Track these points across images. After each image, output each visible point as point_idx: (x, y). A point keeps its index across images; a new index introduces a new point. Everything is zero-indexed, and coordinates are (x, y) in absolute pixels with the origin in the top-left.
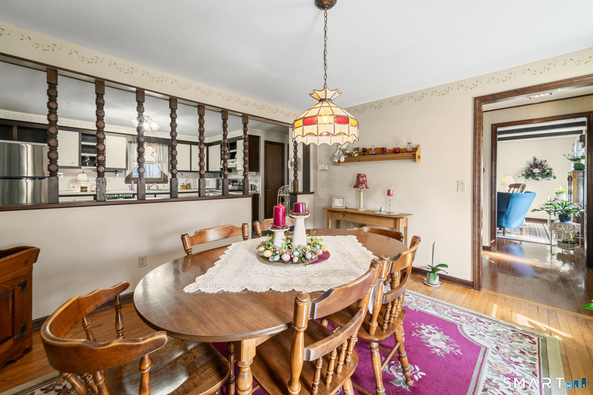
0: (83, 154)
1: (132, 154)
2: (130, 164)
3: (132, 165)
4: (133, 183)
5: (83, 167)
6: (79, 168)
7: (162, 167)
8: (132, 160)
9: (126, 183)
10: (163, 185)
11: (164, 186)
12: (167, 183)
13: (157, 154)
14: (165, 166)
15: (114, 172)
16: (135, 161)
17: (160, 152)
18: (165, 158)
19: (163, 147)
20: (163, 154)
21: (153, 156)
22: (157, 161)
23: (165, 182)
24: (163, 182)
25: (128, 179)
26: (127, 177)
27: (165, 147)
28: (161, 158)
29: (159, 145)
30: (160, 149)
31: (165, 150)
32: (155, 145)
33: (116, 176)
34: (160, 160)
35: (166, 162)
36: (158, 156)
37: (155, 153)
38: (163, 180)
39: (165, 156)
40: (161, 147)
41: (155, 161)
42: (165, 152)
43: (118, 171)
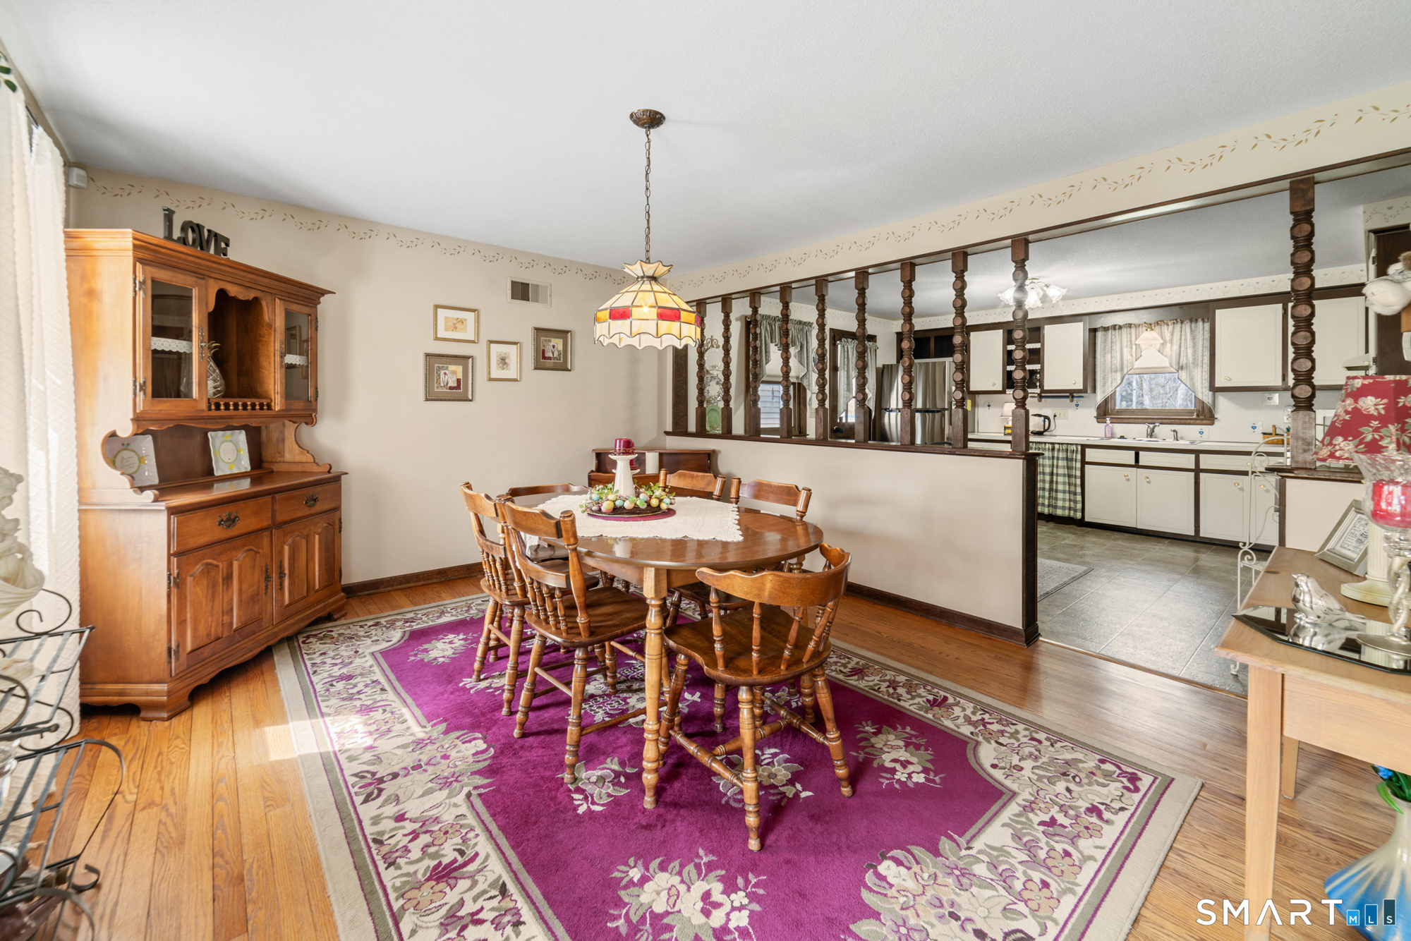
0: (1010, 369)
1: (1109, 356)
2: (1104, 379)
3: (1110, 380)
4: (1108, 421)
5: (1006, 391)
6: (1003, 392)
7: (1192, 379)
8: (1108, 368)
9: (1098, 422)
10: (1197, 428)
11: (1201, 433)
12: (1213, 424)
13: (1176, 347)
14: (1200, 376)
15: (1067, 397)
16: (1116, 371)
17: (1186, 340)
18: (1200, 354)
19: (1193, 325)
20: (1194, 345)
21: (1165, 353)
22: (1174, 366)
23: (1204, 422)
24: (1198, 422)
25: (1104, 412)
26: (1099, 408)
27: (1200, 323)
28: (1187, 356)
29: (1182, 322)
30: (1183, 333)
31: (1201, 333)
32: (1168, 325)
33: (1077, 405)
34: (1185, 362)
35: (1204, 366)
36: (1178, 351)
37: (1168, 345)
38: (1198, 415)
39: (1200, 349)
40: (1187, 326)
41: (1168, 365)
42: (1201, 338)
43: (1075, 395)
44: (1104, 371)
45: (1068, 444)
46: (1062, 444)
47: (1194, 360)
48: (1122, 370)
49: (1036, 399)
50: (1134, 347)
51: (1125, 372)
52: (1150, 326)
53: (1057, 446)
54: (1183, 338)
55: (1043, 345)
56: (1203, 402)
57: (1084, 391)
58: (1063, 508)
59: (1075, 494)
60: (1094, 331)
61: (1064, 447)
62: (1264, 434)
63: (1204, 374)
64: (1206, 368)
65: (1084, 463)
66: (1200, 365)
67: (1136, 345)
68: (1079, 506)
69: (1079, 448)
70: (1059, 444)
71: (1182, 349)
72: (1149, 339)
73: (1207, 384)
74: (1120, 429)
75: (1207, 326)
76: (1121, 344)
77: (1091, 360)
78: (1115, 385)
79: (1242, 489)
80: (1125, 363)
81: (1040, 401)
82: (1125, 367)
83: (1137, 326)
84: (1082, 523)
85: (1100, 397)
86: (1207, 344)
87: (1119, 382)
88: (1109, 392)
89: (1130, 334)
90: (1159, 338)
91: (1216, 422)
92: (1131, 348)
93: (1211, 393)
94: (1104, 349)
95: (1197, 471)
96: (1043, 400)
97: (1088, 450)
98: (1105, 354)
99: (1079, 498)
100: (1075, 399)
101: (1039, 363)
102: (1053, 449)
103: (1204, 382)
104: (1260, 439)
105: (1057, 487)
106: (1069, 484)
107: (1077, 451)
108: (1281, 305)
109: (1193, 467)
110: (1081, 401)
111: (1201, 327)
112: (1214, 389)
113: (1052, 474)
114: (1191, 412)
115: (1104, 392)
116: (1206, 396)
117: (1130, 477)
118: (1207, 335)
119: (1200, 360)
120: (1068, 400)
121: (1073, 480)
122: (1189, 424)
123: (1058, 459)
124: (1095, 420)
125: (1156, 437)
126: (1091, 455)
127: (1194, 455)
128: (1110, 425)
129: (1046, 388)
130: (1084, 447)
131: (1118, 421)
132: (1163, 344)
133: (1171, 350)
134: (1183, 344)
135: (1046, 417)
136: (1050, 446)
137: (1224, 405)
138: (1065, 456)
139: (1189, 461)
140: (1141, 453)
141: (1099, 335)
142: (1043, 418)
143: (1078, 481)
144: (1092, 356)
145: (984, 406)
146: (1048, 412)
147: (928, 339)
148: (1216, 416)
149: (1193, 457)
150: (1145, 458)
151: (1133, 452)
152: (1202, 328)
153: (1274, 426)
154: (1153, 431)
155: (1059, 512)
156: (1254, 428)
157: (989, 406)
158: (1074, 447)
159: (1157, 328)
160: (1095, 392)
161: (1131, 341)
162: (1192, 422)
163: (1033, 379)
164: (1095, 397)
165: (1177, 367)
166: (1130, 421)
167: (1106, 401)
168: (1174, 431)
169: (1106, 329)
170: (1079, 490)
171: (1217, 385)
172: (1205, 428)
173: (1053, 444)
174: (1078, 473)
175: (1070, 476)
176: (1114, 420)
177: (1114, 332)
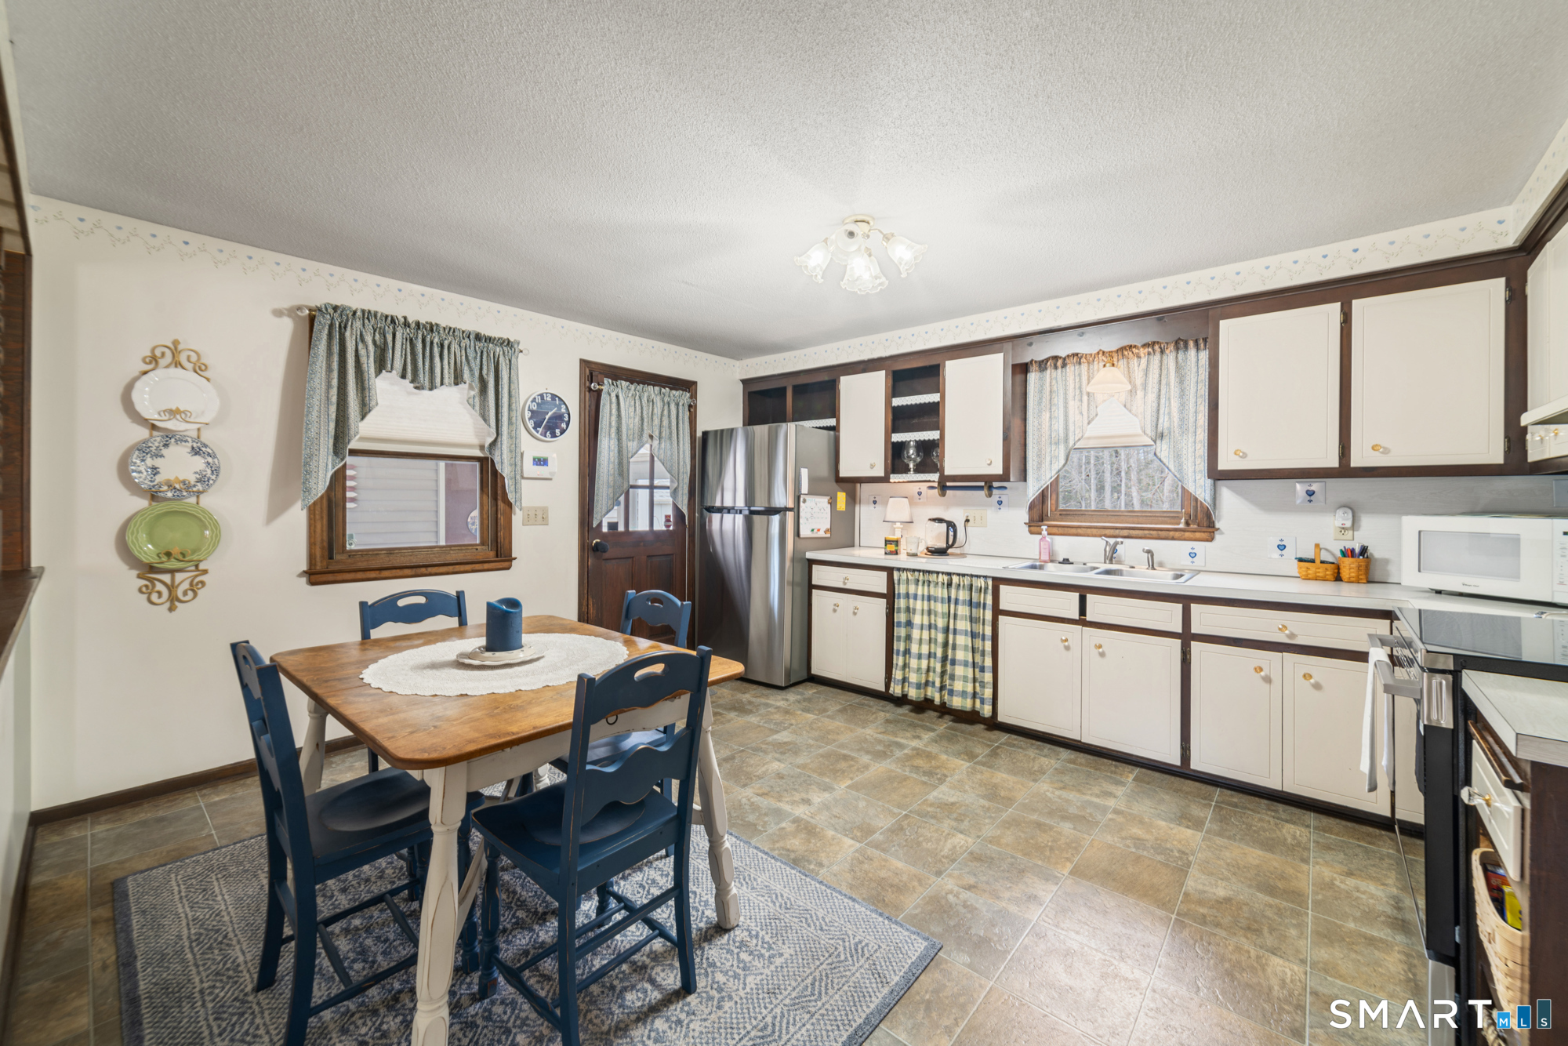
0: (897, 437)
4: (1045, 533)
5: (894, 478)
6: (885, 479)
9: (1031, 533)
10: (1186, 546)
11: (1193, 555)
12: (1211, 539)
13: (1152, 396)
14: (1191, 450)
15: (980, 488)
16: (1057, 443)
17: (1168, 384)
18: (1192, 410)
19: (1181, 355)
20: (1182, 393)
21: (1133, 411)
22: (1148, 431)
23: (1198, 535)
24: (1187, 534)
25: (1040, 515)
26: (1031, 507)
27: (1192, 352)
28: (1169, 414)
29: (1162, 352)
30: (1164, 372)
31: (1194, 370)
32: (1139, 357)
33: (1000, 503)
34: (1166, 425)
35: (1199, 431)
36: (1155, 405)
37: (1140, 393)
38: (1187, 524)
39: (1192, 400)
40: (1170, 357)
41: (1140, 432)
42: (1194, 380)
43: (995, 484)
44: (1039, 443)
45: (972, 576)
46: (964, 575)
47: (1182, 420)
48: (1066, 440)
49: (936, 491)
50: (1085, 398)
51: (1071, 443)
52: (1111, 357)
53: (955, 579)
54: (1164, 382)
55: (943, 397)
56: (1196, 499)
57: (1005, 477)
58: (964, 694)
59: (982, 670)
60: (1021, 370)
61: (967, 580)
62: (1301, 560)
63: (1198, 446)
64: (1203, 435)
65: (997, 612)
66: (1192, 429)
67: (1088, 394)
68: (988, 693)
69: (990, 582)
70: (959, 575)
71: (1163, 401)
72: (1109, 381)
73: (1203, 466)
74: (1064, 545)
75: (1204, 355)
76: (1066, 394)
77: (1016, 423)
78: (1056, 467)
79: (1268, 680)
80: (1071, 428)
81: (943, 494)
82: (1071, 434)
83: (1091, 358)
84: (993, 724)
85: (1033, 489)
86: (1204, 390)
87: (1062, 462)
88: (1047, 479)
89: (1080, 375)
90: (1125, 380)
91: (1217, 536)
92: (1081, 400)
93: (1209, 482)
94: (1040, 404)
95: (1187, 637)
96: (949, 492)
97: (1003, 588)
98: (1040, 411)
99: (988, 677)
100: (995, 492)
101: (937, 428)
102: (950, 585)
103: (1198, 461)
104: (1294, 568)
105: (954, 654)
106: (974, 650)
107: (986, 589)
108: (1339, 304)
109: (1179, 630)
110: (1005, 496)
111: (1194, 359)
112: (1218, 476)
113: (946, 630)
114: (1173, 517)
115: (1038, 480)
116: (1201, 487)
117: (1070, 643)
118: (1204, 375)
119: (1192, 420)
120: (982, 493)
121: (979, 643)
122: (1173, 539)
123: (956, 602)
124: (1026, 528)
125: (1119, 562)
126: (1010, 598)
127: (1180, 606)
128: (1048, 538)
129: (947, 472)
130: (998, 582)
131: (1061, 530)
132: (1132, 392)
133: (1145, 403)
134: (1163, 392)
135: (951, 525)
136: (946, 578)
137: (1231, 503)
138: (967, 598)
139: (1169, 617)
140: (1089, 596)
141: (1033, 377)
142: (944, 525)
143: (988, 645)
144: (1019, 414)
145: (868, 503)
146: (956, 515)
147: (782, 391)
148: (1217, 525)
149: (1178, 608)
150: (1099, 608)
151: (1077, 595)
152: (1196, 360)
153: (1317, 546)
154: (1114, 550)
155: (957, 702)
156: (1282, 547)
157: (875, 502)
158: (981, 582)
159: (1122, 363)
160: (1025, 480)
161: (1080, 388)
162: (1177, 534)
163: (929, 455)
164: (1025, 489)
165: (1153, 434)
166: (1080, 531)
167: (1043, 496)
168: (1149, 552)
169: (1042, 365)
170: (988, 662)
171: (1222, 466)
172: (1199, 547)
173: (949, 574)
174: (988, 631)
175: (974, 635)
176: (1055, 530)
177: (1054, 373)
